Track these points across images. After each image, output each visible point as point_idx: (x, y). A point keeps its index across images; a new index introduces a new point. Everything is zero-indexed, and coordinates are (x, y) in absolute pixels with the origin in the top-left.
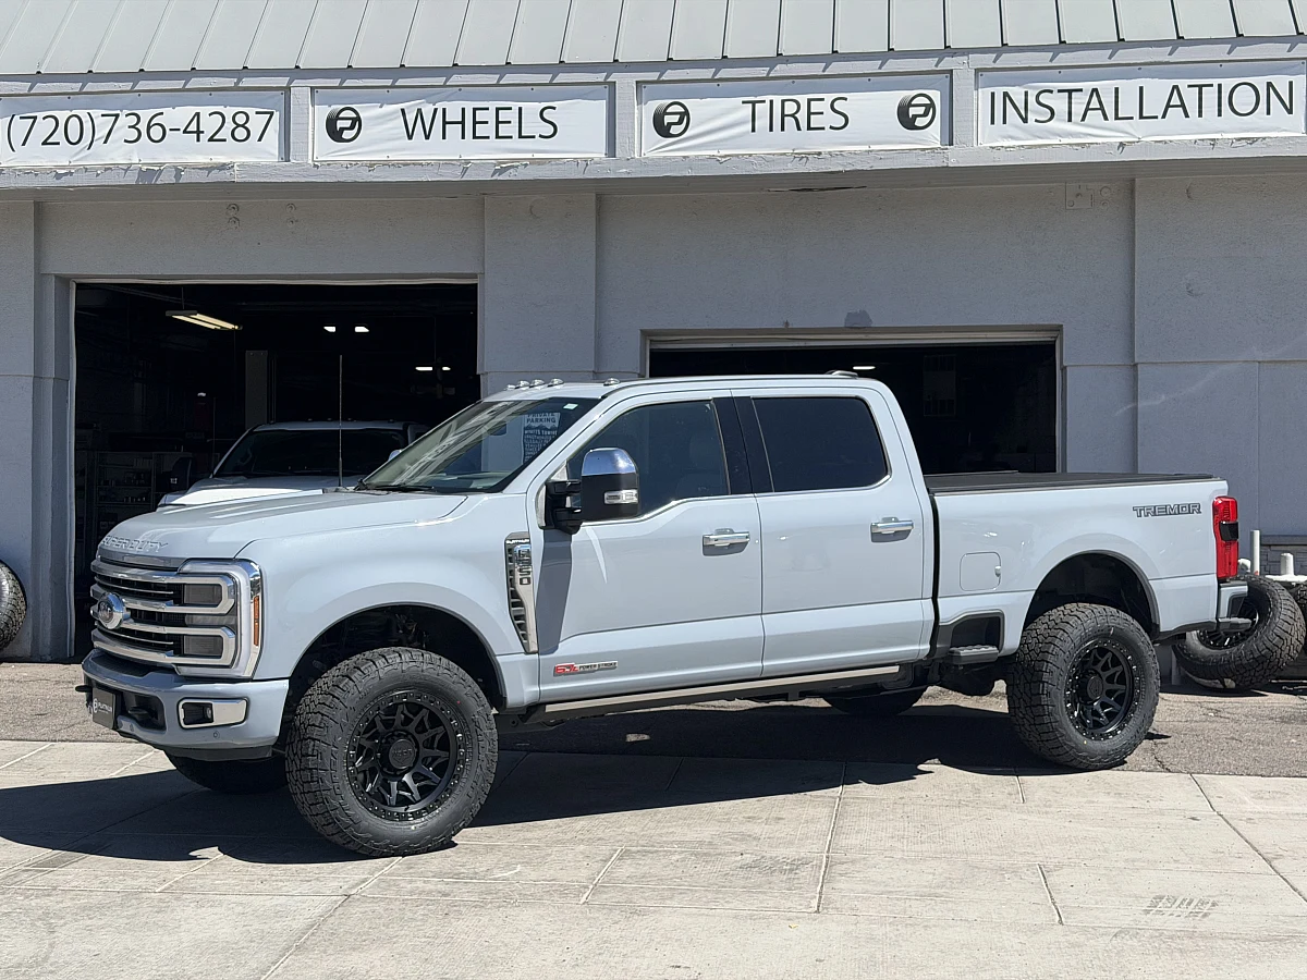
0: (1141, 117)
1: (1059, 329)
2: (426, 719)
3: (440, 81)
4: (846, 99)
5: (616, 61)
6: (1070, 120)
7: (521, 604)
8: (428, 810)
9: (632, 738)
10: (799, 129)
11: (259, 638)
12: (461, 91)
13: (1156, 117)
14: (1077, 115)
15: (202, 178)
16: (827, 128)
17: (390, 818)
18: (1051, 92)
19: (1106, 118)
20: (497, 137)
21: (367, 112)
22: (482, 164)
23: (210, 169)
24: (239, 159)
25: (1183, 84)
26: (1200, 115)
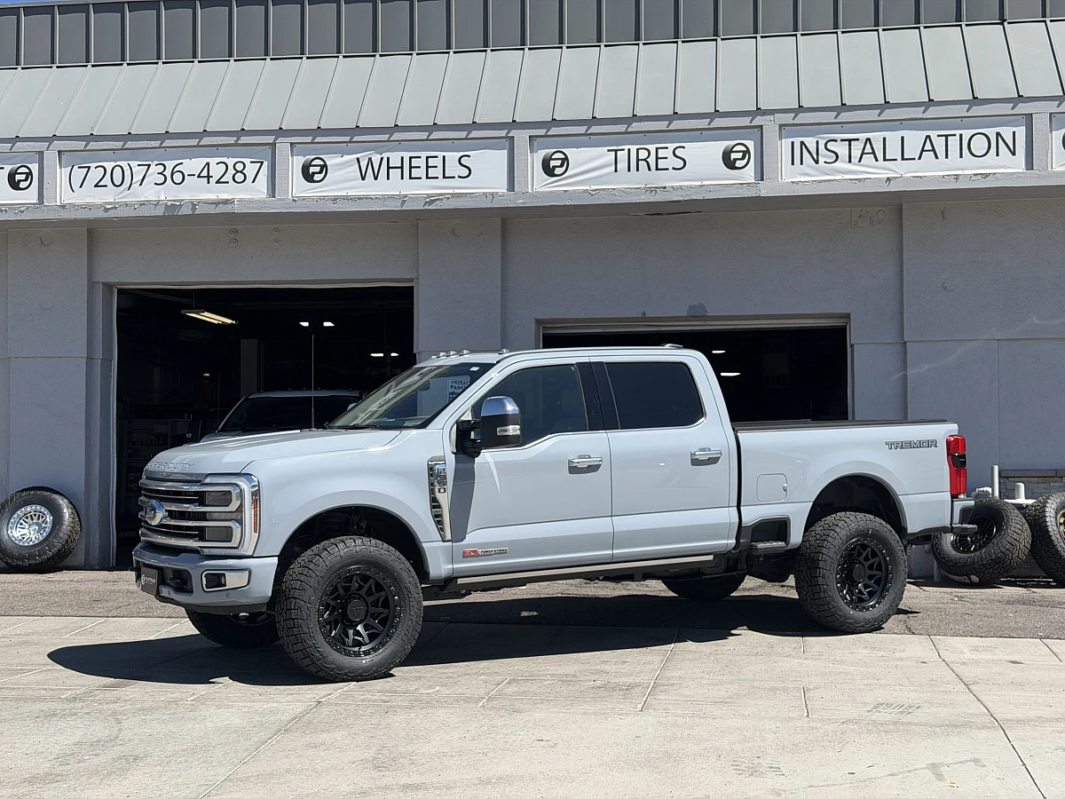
0: (903, 159)
1: (848, 316)
2: (373, 586)
3: (386, 137)
4: (684, 147)
5: (514, 121)
6: (850, 161)
7: (439, 507)
8: (375, 650)
9: (525, 614)
10: (649, 169)
11: (257, 527)
12: (401, 145)
13: (914, 159)
14: (855, 157)
15: (212, 210)
16: (670, 169)
17: (349, 654)
18: (836, 141)
19: (877, 160)
20: (427, 178)
21: (331, 161)
22: (416, 198)
23: (217, 203)
24: (238, 196)
25: (933, 134)
26: (947, 157)
